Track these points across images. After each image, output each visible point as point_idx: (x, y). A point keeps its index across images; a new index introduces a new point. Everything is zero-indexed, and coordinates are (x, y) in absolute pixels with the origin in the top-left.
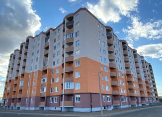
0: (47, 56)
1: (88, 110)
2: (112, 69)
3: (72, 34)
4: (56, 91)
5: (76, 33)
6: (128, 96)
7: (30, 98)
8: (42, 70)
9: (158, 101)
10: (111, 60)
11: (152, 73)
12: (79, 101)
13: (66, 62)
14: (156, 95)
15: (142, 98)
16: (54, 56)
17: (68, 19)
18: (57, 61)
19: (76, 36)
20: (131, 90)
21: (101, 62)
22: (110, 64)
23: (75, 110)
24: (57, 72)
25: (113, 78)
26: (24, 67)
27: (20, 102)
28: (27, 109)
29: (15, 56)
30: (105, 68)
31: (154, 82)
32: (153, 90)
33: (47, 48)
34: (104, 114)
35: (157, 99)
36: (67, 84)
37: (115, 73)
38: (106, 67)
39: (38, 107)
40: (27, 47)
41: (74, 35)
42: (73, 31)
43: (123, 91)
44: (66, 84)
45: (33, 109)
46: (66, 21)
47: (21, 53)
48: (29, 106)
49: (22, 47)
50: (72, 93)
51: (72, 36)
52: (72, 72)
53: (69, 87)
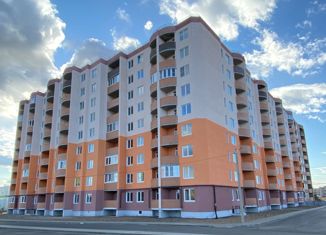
0: (115, 110)
1: (210, 215)
2: (243, 139)
3: (174, 70)
4: (140, 181)
5: (182, 69)
6: (266, 190)
7: (83, 193)
8: (105, 139)
9: (312, 199)
10: (241, 122)
11: (304, 145)
12: (193, 199)
13: (163, 127)
14: (310, 186)
15: (287, 192)
16: (131, 111)
17: (162, 37)
18: (138, 121)
19: (182, 75)
20: (271, 178)
21: (225, 126)
22: (240, 130)
23: (184, 215)
24: (140, 143)
25: (245, 156)
26: (65, 133)
27: (62, 201)
28: (78, 214)
29: (33, 105)
30: (233, 138)
31: (306, 161)
32: (305, 178)
33: (115, 95)
34: (246, 221)
35: (311, 195)
36: (167, 169)
37: (249, 147)
38: (234, 134)
39: (101, 209)
40: (67, 91)
41: (178, 72)
42: (174, 64)
43: (259, 181)
44: (164, 168)
45: (93, 213)
46: (159, 42)
47: (51, 101)
48: (82, 209)
49: (51, 87)
50: (176, 185)
51: (174, 74)
52: (175, 146)
53: (172, 174)
